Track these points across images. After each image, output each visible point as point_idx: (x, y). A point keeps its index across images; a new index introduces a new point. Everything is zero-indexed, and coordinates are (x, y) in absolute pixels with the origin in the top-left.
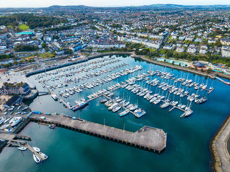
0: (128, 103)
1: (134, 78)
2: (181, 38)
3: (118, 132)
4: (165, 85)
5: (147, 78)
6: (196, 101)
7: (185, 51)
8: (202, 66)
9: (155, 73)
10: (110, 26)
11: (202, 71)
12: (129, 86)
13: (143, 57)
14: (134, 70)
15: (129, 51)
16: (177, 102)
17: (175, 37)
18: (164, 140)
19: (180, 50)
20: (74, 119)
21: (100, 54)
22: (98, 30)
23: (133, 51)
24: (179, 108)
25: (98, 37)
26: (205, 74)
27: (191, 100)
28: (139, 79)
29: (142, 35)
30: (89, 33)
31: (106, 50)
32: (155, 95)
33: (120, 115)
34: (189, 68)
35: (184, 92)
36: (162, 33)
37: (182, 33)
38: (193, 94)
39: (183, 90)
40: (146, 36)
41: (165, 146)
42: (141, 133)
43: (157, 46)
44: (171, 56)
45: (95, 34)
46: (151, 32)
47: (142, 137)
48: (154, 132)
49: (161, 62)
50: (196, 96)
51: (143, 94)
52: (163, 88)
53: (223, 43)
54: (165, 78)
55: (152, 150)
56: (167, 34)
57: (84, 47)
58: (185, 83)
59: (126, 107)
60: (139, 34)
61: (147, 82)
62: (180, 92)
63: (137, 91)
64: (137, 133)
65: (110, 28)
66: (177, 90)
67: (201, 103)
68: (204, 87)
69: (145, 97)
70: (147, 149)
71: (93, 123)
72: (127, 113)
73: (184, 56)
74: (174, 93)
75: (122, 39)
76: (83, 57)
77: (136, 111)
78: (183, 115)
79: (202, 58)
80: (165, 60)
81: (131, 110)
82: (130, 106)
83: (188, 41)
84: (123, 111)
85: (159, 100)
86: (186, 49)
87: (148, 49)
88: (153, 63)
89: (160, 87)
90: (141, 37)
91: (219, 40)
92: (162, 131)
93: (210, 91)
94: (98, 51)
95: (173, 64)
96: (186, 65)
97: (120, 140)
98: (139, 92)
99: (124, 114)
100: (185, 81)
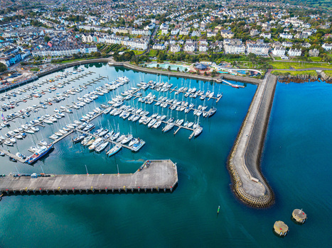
0: (118, 134)
1: (120, 97)
2: (174, 32)
3: (110, 179)
4: (163, 100)
5: (138, 94)
6: (204, 115)
7: (182, 50)
8: (205, 68)
9: (148, 85)
10: (66, 20)
11: (206, 75)
12: (115, 109)
13: (126, 64)
14: (118, 85)
15: (104, 57)
16: (182, 121)
17: (165, 32)
18: (174, 173)
19: (175, 50)
20: (35, 177)
21: (58, 65)
22: (47, 27)
23: (110, 56)
24: (186, 127)
25: (48, 39)
26: (209, 78)
27: (199, 114)
28: (127, 98)
29: (120, 31)
30: (31, 33)
31: (67, 58)
32: (153, 116)
33: (110, 155)
34: (190, 72)
35: (188, 105)
36: (148, 27)
37: (174, 26)
38: (200, 106)
39: (187, 103)
40: (125, 32)
41: (177, 180)
42: (143, 171)
43: (144, 46)
44: (165, 60)
45: (42, 33)
46: (131, 25)
47: (146, 176)
48: (160, 166)
49: (154, 68)
50: (204, 108)
51: (137, 118)
52: (161, 105)
53: (224, 35)
54: (162, 90)
55: (161, 190)
56: (155, 28)
57: (25, 58)
58: (188, 93)
59: (115, 140)
60: (115, 30)
61: (140, 99)
62: (183, 107)
63: (128, 114)
64: (137, 173)
65: (66, 23)
66: (180, 104)
67: (211, 116)
68: (211, 96)
69: (140, 121)
70: (155, 190)
71: (68, 176)
72: (118, 149)
73: (182, 58)
74: (177, 109)
75: (90, 39)
76: (27, 74)
77: (131, 143)
78: (191, 136)
79: (203, 57)
80: (158, 65)
81: (124, 144)
82: (121, 138)
83: (183, 35)
84: (112, 147)
85: (160, 122)
86: (182, 46)
87: (132, 52)
88: (143, 72)
89: (157, 104)
90: (118, 34)
91: (219, 32)
92: (170, 162)
93: (218, 99)
94: (53, 62)
95: (169, 69)
96: (186, 70)
97: (116, 188)
98: (131, 115)
99: (115, 151)
100: (187, 91)
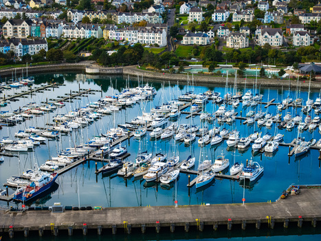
7: (252, 44)
17: (198, 16)
19: (237, 42)
29: (91, 17)
33: (197, 185)
34: (291, 78)
40: (101, 17)
43: (162, 38)
44: (220, 61)
56: (167, 13)
64: (280, 201)
81: (218, 173)
83: (243, 22)
90: (88, 21)
96: (282, 72)
